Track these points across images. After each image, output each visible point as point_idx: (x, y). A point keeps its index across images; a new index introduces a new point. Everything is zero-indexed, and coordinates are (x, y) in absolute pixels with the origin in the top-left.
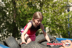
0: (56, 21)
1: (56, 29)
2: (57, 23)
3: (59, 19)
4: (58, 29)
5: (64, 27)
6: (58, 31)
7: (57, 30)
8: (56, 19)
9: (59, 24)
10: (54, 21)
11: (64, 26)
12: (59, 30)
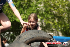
0: (52, 9)
1: (53, 22)
2: (54, 12)
3: (58, 6)
4: (56, 21)
5: (65, 18)
6: (56, 24)
7: (54, 24)
8: (53, 5)
9: (58, 14)
10: (50, 8)
11: (66, 16)
12: (58, 23)
